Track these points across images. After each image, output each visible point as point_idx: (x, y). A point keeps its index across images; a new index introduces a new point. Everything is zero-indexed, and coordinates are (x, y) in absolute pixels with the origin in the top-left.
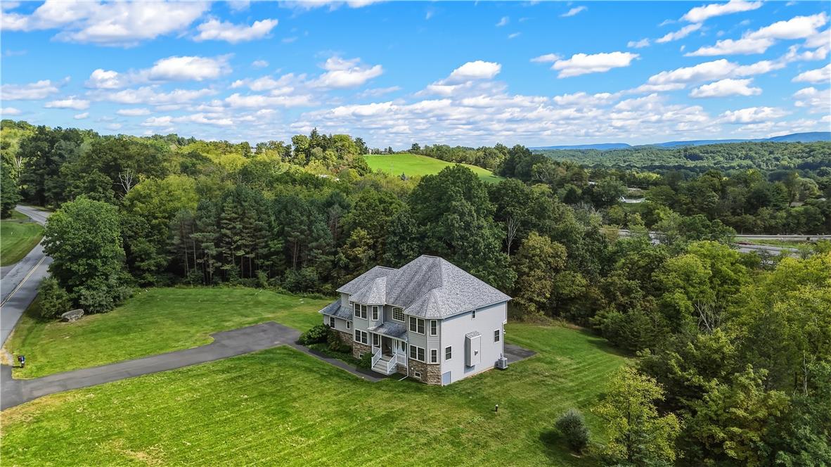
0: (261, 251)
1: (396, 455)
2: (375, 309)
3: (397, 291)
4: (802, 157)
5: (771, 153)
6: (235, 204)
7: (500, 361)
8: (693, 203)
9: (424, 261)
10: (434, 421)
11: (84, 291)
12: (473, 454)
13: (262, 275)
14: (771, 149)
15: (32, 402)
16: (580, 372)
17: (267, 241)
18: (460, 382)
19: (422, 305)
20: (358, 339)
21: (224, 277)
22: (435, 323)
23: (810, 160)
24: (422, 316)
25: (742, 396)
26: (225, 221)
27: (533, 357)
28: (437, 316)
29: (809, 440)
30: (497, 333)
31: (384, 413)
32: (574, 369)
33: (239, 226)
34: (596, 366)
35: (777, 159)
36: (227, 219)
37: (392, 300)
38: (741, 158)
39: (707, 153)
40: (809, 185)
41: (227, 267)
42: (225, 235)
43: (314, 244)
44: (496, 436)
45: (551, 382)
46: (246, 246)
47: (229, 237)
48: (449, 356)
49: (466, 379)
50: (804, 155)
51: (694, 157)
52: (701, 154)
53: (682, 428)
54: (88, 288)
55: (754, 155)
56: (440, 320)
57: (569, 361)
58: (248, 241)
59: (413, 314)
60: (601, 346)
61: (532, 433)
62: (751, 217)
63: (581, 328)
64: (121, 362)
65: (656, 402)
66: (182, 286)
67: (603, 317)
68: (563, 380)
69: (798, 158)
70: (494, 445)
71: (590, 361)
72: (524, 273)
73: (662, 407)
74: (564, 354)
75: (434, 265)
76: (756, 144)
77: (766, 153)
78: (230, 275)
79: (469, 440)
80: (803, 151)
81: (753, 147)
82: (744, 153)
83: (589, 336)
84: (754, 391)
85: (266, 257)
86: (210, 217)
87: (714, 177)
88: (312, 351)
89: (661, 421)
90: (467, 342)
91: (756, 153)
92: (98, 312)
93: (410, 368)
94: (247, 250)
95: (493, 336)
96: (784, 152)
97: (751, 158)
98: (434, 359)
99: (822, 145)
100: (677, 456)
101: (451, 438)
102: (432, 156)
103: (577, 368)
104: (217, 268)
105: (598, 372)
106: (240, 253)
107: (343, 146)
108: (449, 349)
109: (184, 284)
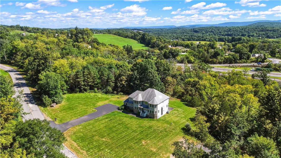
0: (95, 83)
1: (156, 135)
2: (140, 102)
3: (145, 97)
4: (227, 32)
5: (219, 30)
6: (87, 70)
7: (168, 112)
8: (199, 55)
9: (149, 90)
10: (160, 127)
11: (55, 98)
12: (170, 133)
13: (96, 89)
14: (219, 29)
15: (68, 129)
16: (184, 112)
17: (96, 80)
18: (161, 117)
19: (153, 101)
20: (135, 108)
21: (85, 90)
22: (156, 105)
23: (229, 33)
24: (153, 104)
25: (220, 118)
26: (85, 75)
27: (173, 109)
28: (157, 104)
29: (233, 126)
30: (167, 105)
31: (149, 126)
32: (183, 112)
33: (89, 76)
34: (187, 111)
35: (220, 32)
36: (86, 75)
37: (144, 100)
38: (210, 32)
39: (200, 30)
40: (230, 45)
41: (86, 88)
42: (86, 79)
43: (110, 80)
44: (173, 129)
45: (179, 116)
46: (91, 82)
47: (86, 80)
48: (159, 112)
49: (162, 117)
50: (228, 31)
51: (196, 32)
52: (198, 31)
53: (210, 125)
54: (56, 97)
55: (214, 31)
56: (157, 105)
57: (181, 110)
58: (92, 80)
59: (151, 103)
60: (186, 105)
61: (180, 128)
62: (215, 59)
63: (180, 100)
64: (79, 118)
65: (205, 121)
66: (74, 93)
67: (186, 97)
68: (181, 115)
69: (226, 32)
70: (174, 131)
71: (185, 109)
72: (167, 87)
73: (207, 122)
74: (179, 108)
75: (153, 91)
76: (214, 27)
77: (217, 30)
78: (87, 89)
79: (168, 131)
80: (228, 30)
81: (213, 28)
82: (211, 30)
83: (183, 102)
84: (223, 117)
85: (97, 84)
86: (81, 74)
87: (205, 46)
88: (123, 112)
89: (206, 124)
90: (162, 109)
91: (214, 30)
92: (59, 103)
93: (150, 115)
94: (92, 83)
95: (166, 106)
96: (222, 30)
97: (213, 32)
98: (156, 113)
99: (233, 28)
100: (209, 130)
101: (165, 130)
102: (116, 35)
103: (183, 111)
104: (84, 88)
105: (188, 112)
106: (90, 84)
107: (87, 33)
108: (159, 111)
109: (75, 93)
